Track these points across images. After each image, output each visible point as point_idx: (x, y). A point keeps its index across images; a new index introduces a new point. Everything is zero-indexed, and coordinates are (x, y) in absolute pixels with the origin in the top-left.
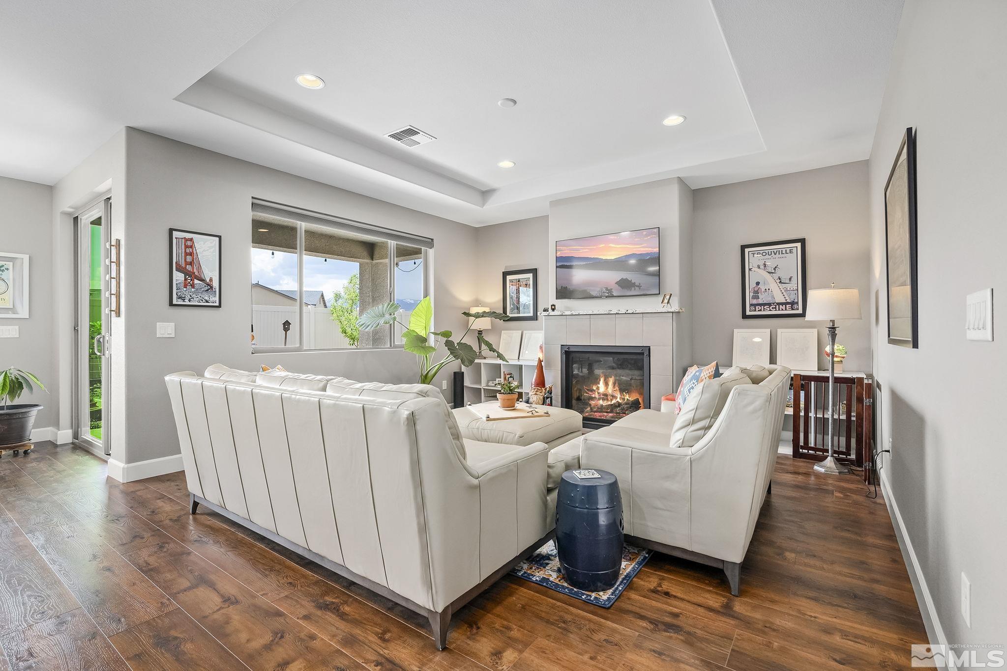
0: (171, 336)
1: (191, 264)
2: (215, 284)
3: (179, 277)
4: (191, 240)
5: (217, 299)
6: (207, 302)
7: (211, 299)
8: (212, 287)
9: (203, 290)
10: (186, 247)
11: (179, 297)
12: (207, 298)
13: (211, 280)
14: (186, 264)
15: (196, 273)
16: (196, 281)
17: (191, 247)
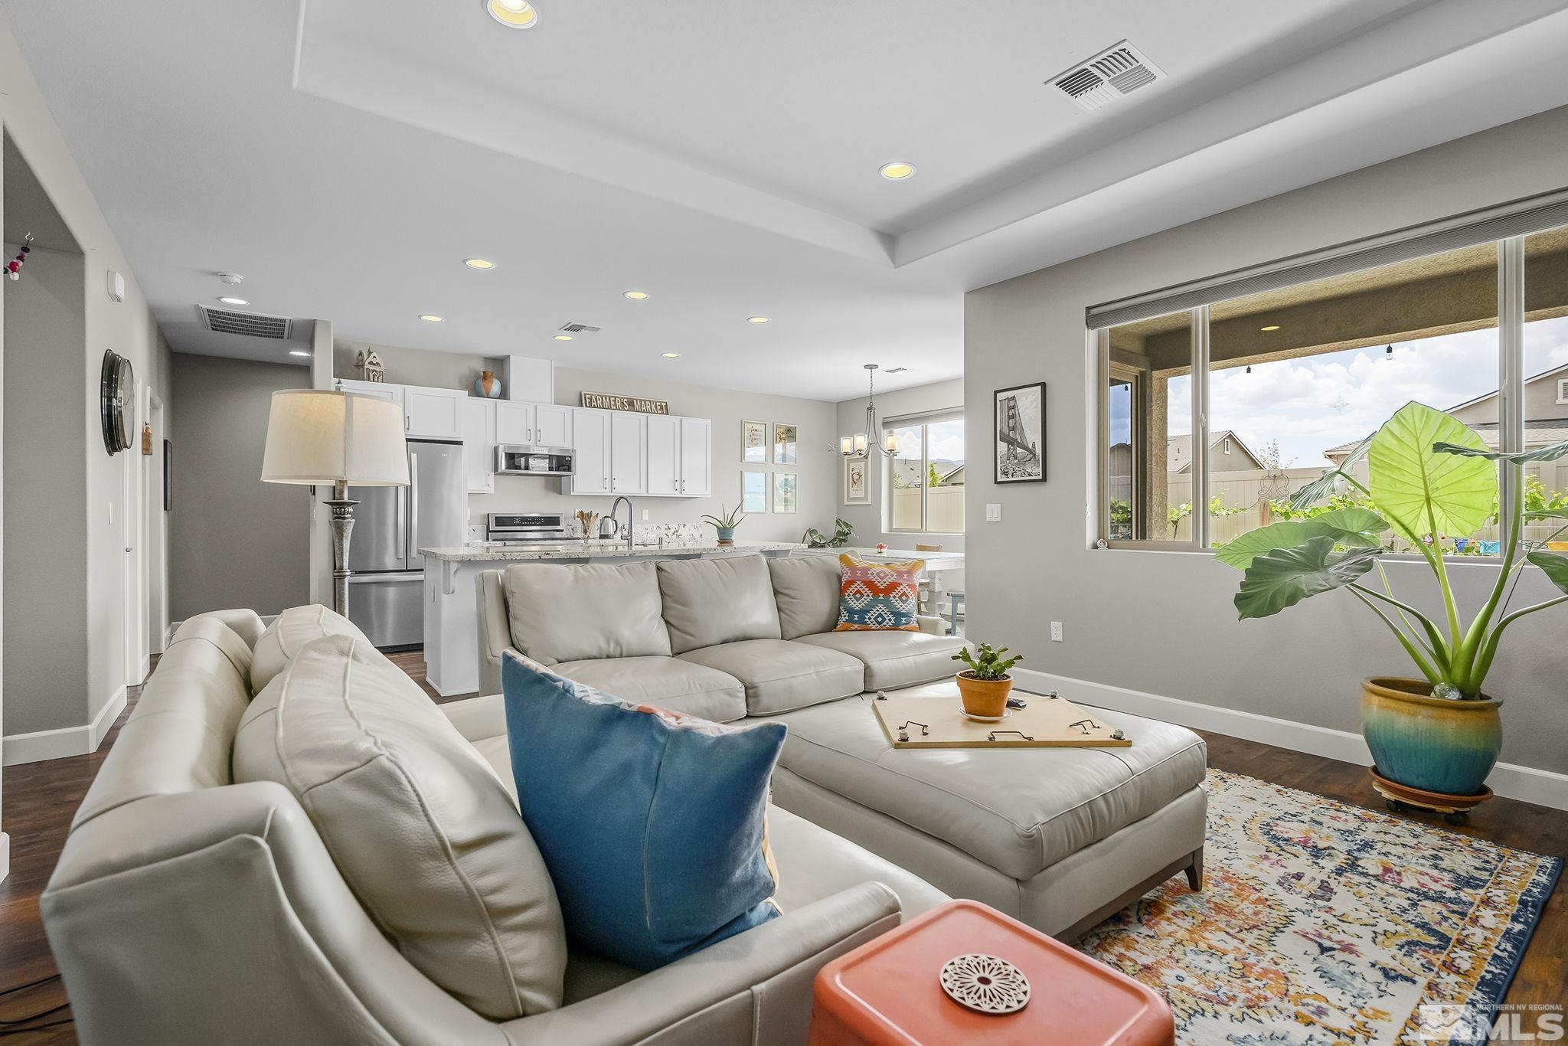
0: (996, 520)
1: (1013, 429)
2: (1039, 451)
3: (1002, 447)
4: (1013, 398)
5: (1040, 470)
6: (1030, 475)
7: (1034, 471)
8: (1034, 455)
9: (1025, 460)
10: (1010, 408)
11: (1005, 473)
12: (1029, 470)
13: (1034, 446)
14: (1009, 431)
15: (1019, 440)
16: (1019, 450)
17: (1014, 407)
